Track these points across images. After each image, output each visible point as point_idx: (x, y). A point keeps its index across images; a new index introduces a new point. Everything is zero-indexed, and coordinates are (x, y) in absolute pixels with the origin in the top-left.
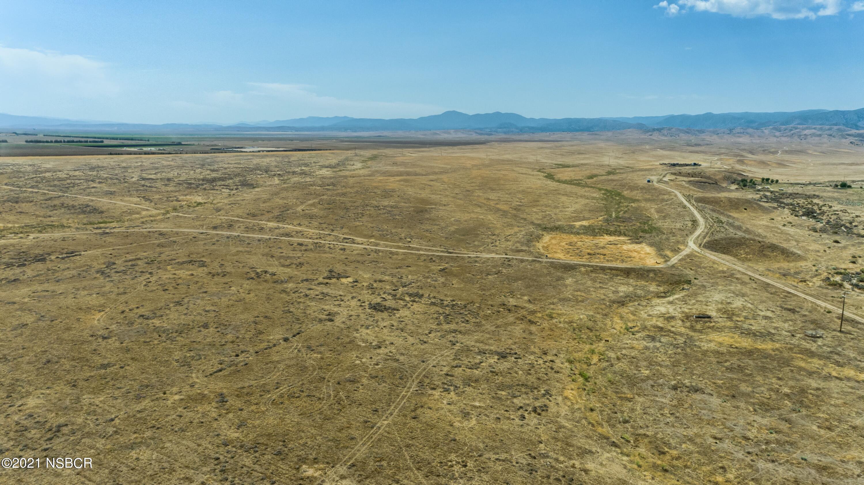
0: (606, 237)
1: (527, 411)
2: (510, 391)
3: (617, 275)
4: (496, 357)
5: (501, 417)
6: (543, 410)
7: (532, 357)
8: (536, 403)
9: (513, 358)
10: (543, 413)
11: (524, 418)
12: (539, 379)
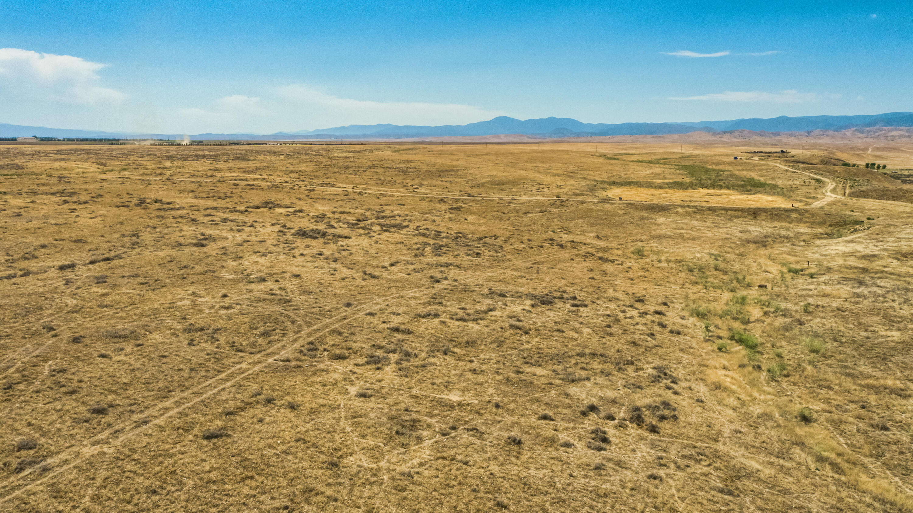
0: (701, 190)
1: (611, 418)
2: (560, 368)
3: (738, 217)
4: (529, 302)
5: (524, 438)
6: (663, 418)
7: (612, 306)
8: (636, 396)
9: (568, 306)
10: (666, 427)
11: (605, 440)
12: (634, 343)
